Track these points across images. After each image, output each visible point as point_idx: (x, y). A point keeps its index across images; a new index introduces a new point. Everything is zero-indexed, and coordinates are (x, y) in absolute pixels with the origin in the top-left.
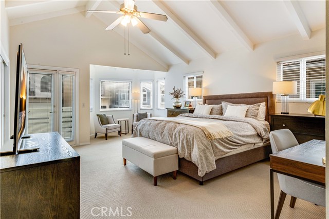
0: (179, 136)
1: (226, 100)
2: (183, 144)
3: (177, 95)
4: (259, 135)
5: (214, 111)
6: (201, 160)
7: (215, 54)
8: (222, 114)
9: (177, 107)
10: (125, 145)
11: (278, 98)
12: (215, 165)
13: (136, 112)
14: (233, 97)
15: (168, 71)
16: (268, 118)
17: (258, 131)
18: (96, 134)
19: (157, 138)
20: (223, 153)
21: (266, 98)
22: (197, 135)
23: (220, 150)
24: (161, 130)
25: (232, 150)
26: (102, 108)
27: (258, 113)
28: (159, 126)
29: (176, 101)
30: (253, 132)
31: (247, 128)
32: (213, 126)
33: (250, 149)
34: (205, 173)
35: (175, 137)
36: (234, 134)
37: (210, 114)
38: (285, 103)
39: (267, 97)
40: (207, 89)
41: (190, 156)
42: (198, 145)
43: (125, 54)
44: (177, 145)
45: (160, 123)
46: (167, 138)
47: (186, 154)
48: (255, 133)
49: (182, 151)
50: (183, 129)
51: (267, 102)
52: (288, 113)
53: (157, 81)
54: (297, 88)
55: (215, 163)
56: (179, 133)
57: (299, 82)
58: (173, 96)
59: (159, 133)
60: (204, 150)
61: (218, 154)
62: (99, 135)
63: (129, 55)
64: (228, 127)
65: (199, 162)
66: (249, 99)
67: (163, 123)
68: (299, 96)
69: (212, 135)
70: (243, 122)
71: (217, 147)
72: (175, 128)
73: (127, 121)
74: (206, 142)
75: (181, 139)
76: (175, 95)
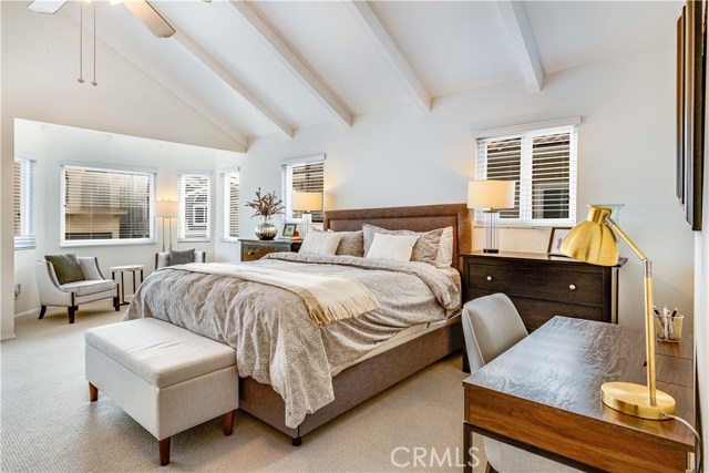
0: (242, 316)
1: (374, 221)
2: (249, 338)
3: (266, 208)
4: (438, 303)
5: (346, 247)
6: (295, 381)
7: (351, 117)
8: (362, 253)
9: (266, 237)
10: (93, 345)
11: (478, 217)
12: (332, 392)
13: (167, 247)
14: (387, 215)
15: (246, 150)
16: (458, 262)
17: (437, 293)
18: (44, 309)
19: (185, 320)
20: (354, 356)
21: (454, 218)
22: (287, 314)
23: (346, 350)
24: (197, 300)
25: (378, 344)
26: (67, 238)
27: (437, 251)
28: (192, 290)
29: (263, 221)
30: (426, 296)
31: (413, 288)
32: (331, 285)
33: (419, 334)
34: (302, 417)
35: (232, 320)
36: (383, 303)
37: (337, 253)
38: (492, 228)
39: (456, 215)
40: (333, 196)
41: (268, 370)
42: (287, 342)
43: (81, 81)
44: (235, 340)
45: (198, 280)
46: (212, 321)
47: (257, 367)
48: (431, 298)
49: (247, 357)
50: (252, 297)
51: (456, 225)
52: (497, 251)
53: (222, 175)
54: (514, 196)
55: (331, 387)
56: (242, 307)
57: (518, 183)
58: (255, 210)
59: (192, 309)
60: (304, 354)
61: (343, 358)
62: (50, 311)
63: (95, 84)
64: (368, 286)
65: (289, 391)
66: (419, 219)
67: (205, 281)
68: (518, 213)
69: (326, 312)
70: (406, 272)
71: (338, 343)
72: (232, 295)
73: (138, 273)
74: (307, 331)
75: (245, 326)
76: (260, 207)
